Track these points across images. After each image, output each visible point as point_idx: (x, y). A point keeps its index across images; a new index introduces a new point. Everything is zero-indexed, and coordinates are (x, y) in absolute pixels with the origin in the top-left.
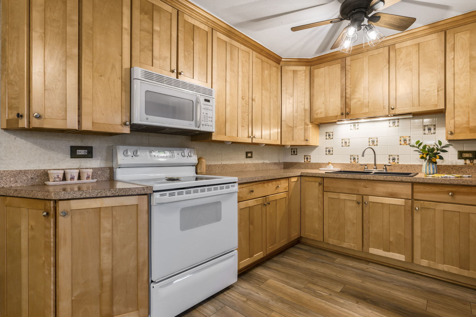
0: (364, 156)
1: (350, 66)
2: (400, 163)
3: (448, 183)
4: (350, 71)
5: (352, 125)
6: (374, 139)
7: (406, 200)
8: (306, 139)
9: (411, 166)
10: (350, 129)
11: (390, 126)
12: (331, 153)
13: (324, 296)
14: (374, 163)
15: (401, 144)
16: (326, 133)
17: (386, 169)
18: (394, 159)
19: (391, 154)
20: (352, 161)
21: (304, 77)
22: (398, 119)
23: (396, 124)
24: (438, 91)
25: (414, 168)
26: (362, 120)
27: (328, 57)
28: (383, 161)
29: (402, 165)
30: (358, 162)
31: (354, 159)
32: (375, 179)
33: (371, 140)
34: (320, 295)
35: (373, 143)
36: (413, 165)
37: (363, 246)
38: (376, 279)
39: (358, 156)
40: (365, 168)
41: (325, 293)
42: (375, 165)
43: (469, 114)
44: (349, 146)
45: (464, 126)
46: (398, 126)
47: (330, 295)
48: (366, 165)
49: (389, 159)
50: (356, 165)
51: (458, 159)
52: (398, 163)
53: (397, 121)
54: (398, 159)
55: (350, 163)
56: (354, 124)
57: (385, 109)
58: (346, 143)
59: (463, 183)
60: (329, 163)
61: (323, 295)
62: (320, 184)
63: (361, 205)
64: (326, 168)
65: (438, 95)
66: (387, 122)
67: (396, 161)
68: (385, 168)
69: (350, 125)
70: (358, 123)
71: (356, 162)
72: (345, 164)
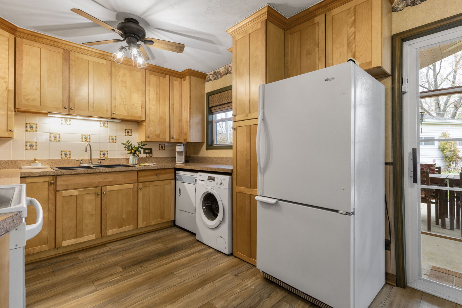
0: (87, 152)
1: (74, 61)
2: (108, 158)
3: (156, 168)
4: (74, 66)
5: (63, 119)
6: (87, 136)
7: (134, 184)
8: (9, 129)
9: (117, 159)
10: (61, 124)
11: (101, 126)
12: (34, 147)
13: (120, 279)
14: (90, 158)
15: (109, 142)
16: (26, 123)
17: (100, 163)
18: (104, 154)
19: (102, 150)
20: (64, 156)
21: (7, 47)
22: (107, 121)
23: (106, 125)
24: (142, 108)
25: (119, 160)
26: (78, 117)
27: (47, 39)
28: (96, 156)
29: (111, 159)
30: (70, 158)
31: (66, 155)
32: (113, 171)
33: (84, 137)
34: (115, 281)
35: (86, 139)
36: (119, 158)
37: (101, 233)
38: (126, 250)
39: (70, 151)
40: (81, 163)
41: (117, 277)
42: (91, 159)
43: (156, 127)
44: (59, 141)
45: (154, 133)
46: (107, 127)
47: (121, 275)
48: (82, 160)
49: (100, 154)
50: (69, 160)
51: (143, 153)
52: (107, 157)
53: (106, 123)
54: (107, 154)
55: (60, 159)
56: (66, 119)
57: (108, 112)
58: (56, 138)
59: (163, 168)
60: (35, 160)
61: (118, 279)
62: (50, 184)
63: (100, 196)
64: (30, 165)
65: (142, 110)
66: (99, 123)
67: (106, 156)
68: (99, 161)
69: (61, 120)
70: (70, 118)
71: (67, 158)
72: (55, 160)
